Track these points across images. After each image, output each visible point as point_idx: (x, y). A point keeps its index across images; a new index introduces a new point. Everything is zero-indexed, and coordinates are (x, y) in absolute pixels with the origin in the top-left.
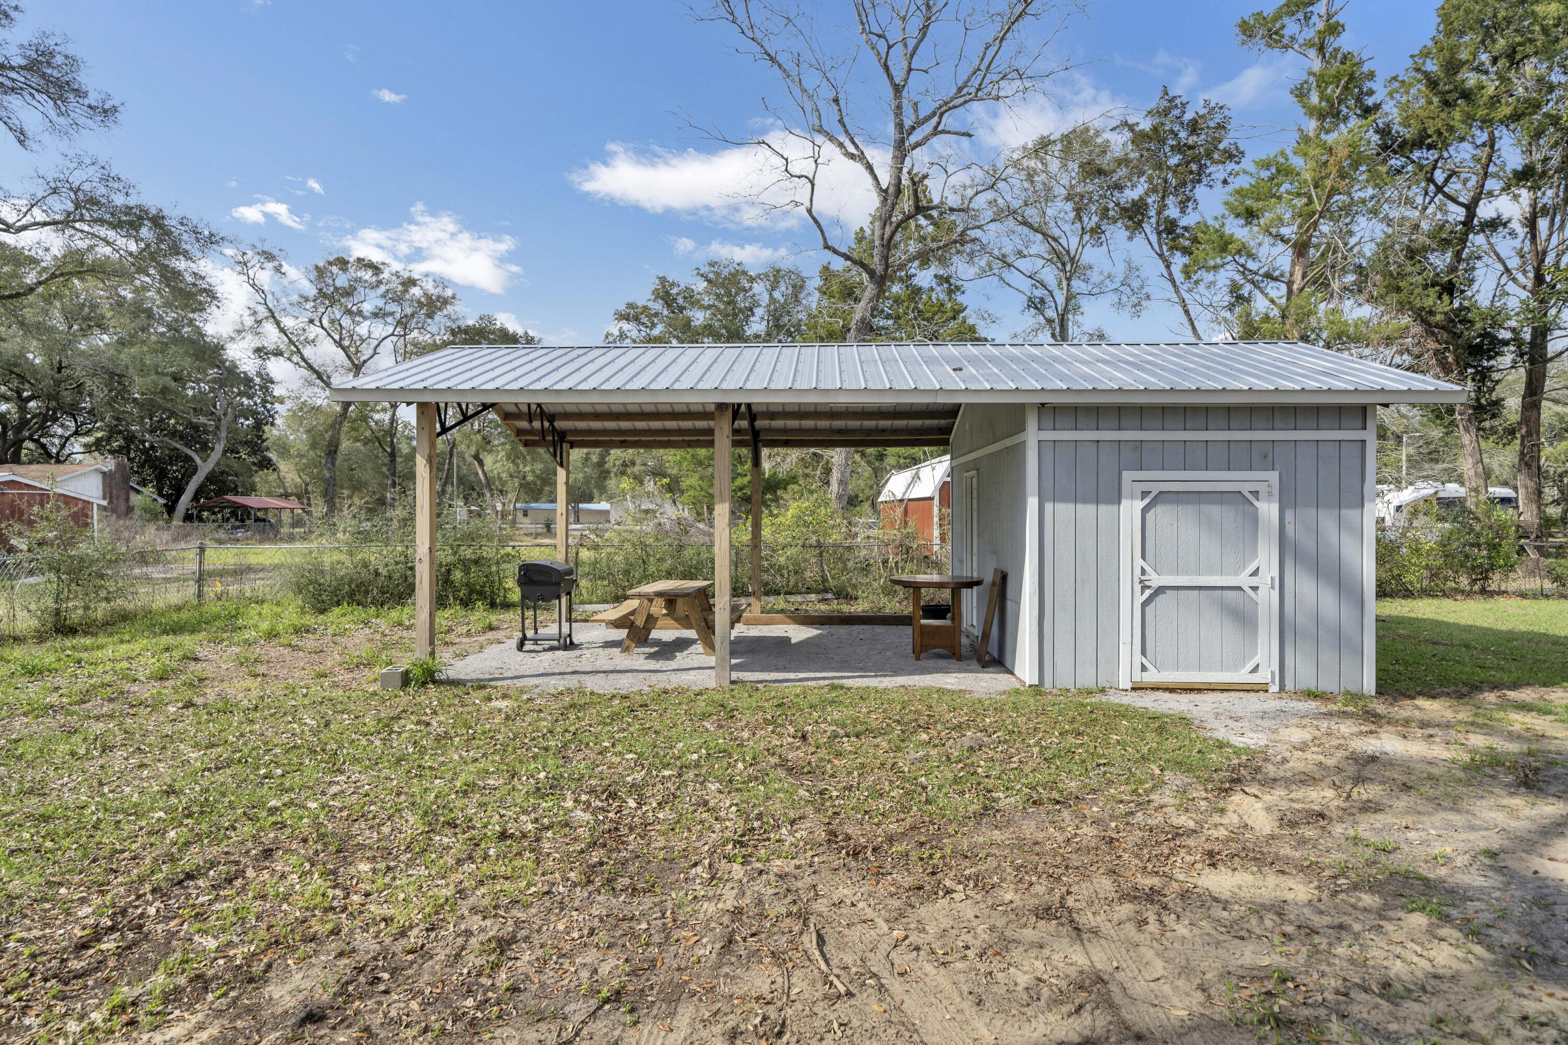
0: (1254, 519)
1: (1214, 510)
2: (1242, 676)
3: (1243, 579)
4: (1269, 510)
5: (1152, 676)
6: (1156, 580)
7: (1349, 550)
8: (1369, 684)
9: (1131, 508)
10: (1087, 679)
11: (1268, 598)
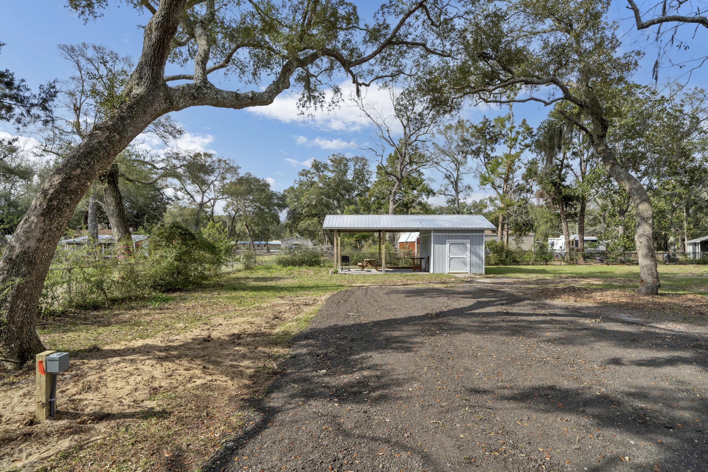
0: (466, 247)
1: (460, 246)
2: (464, 271)
3: (465, 256)
4: (468, 246)
5: (451, 271)
6: (451, 257)
7: (481, 253)
8: (484, 272)
9: (448, 245)
10: (441, 272)
11: (468, 259)
